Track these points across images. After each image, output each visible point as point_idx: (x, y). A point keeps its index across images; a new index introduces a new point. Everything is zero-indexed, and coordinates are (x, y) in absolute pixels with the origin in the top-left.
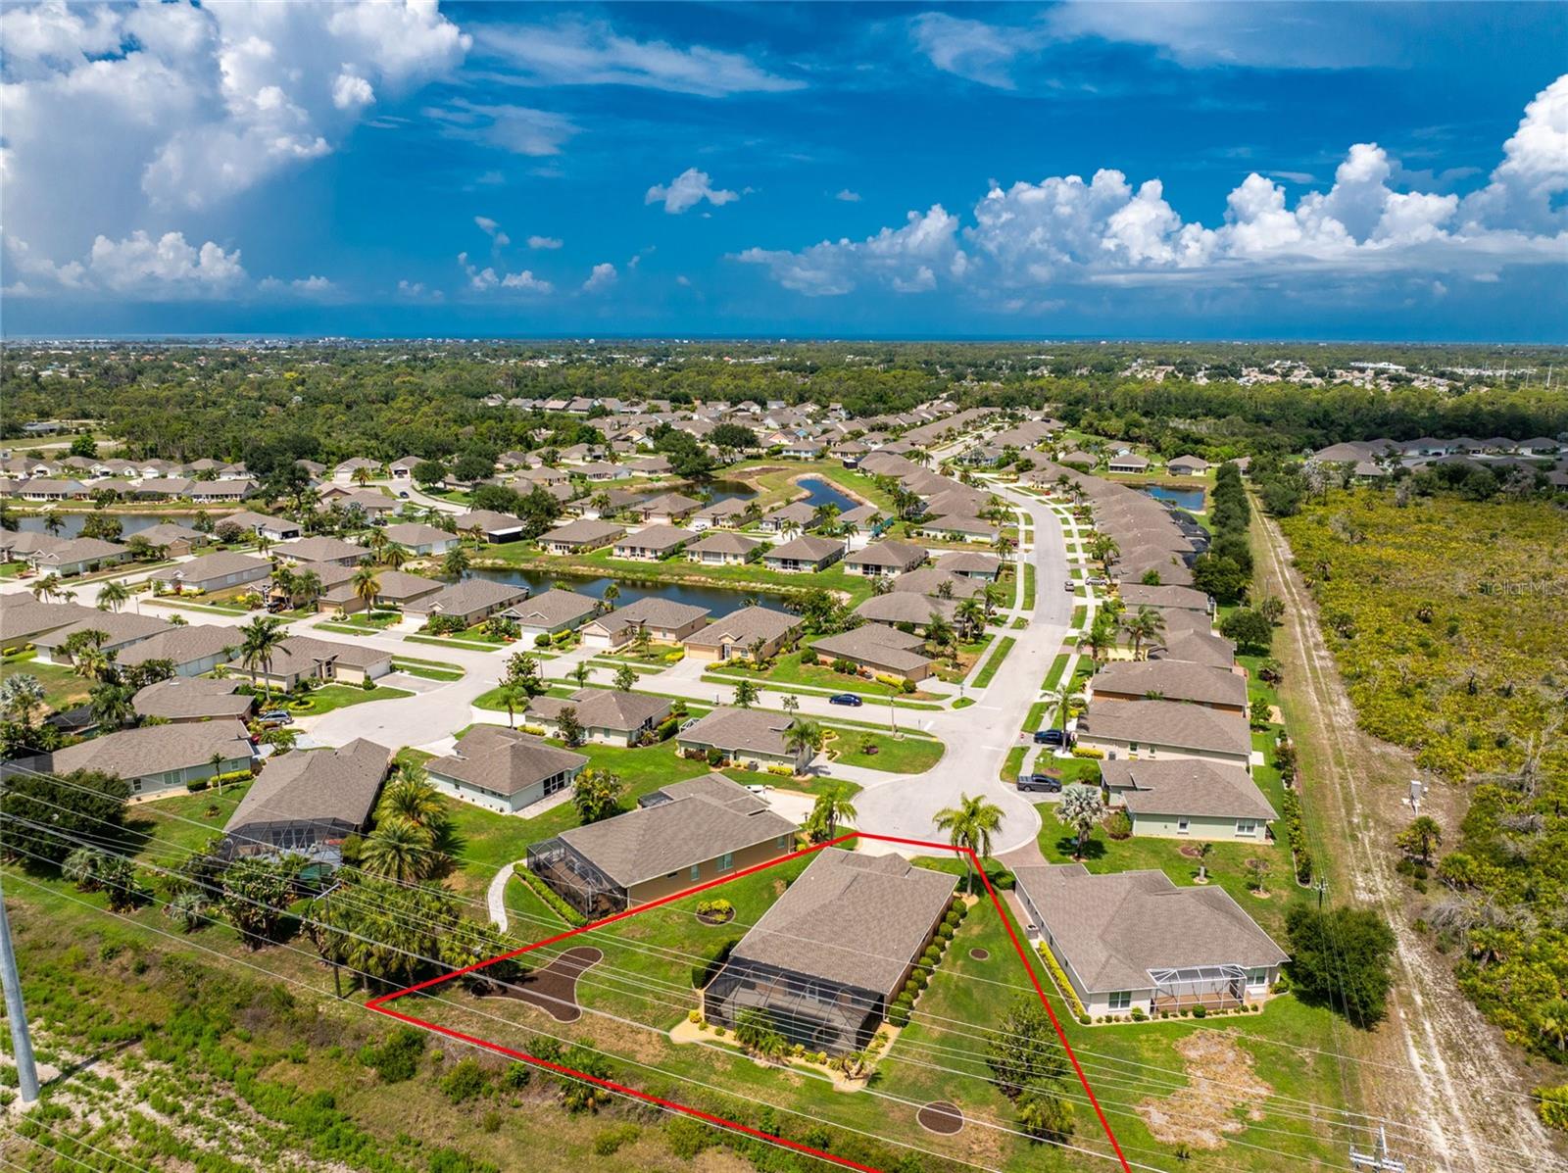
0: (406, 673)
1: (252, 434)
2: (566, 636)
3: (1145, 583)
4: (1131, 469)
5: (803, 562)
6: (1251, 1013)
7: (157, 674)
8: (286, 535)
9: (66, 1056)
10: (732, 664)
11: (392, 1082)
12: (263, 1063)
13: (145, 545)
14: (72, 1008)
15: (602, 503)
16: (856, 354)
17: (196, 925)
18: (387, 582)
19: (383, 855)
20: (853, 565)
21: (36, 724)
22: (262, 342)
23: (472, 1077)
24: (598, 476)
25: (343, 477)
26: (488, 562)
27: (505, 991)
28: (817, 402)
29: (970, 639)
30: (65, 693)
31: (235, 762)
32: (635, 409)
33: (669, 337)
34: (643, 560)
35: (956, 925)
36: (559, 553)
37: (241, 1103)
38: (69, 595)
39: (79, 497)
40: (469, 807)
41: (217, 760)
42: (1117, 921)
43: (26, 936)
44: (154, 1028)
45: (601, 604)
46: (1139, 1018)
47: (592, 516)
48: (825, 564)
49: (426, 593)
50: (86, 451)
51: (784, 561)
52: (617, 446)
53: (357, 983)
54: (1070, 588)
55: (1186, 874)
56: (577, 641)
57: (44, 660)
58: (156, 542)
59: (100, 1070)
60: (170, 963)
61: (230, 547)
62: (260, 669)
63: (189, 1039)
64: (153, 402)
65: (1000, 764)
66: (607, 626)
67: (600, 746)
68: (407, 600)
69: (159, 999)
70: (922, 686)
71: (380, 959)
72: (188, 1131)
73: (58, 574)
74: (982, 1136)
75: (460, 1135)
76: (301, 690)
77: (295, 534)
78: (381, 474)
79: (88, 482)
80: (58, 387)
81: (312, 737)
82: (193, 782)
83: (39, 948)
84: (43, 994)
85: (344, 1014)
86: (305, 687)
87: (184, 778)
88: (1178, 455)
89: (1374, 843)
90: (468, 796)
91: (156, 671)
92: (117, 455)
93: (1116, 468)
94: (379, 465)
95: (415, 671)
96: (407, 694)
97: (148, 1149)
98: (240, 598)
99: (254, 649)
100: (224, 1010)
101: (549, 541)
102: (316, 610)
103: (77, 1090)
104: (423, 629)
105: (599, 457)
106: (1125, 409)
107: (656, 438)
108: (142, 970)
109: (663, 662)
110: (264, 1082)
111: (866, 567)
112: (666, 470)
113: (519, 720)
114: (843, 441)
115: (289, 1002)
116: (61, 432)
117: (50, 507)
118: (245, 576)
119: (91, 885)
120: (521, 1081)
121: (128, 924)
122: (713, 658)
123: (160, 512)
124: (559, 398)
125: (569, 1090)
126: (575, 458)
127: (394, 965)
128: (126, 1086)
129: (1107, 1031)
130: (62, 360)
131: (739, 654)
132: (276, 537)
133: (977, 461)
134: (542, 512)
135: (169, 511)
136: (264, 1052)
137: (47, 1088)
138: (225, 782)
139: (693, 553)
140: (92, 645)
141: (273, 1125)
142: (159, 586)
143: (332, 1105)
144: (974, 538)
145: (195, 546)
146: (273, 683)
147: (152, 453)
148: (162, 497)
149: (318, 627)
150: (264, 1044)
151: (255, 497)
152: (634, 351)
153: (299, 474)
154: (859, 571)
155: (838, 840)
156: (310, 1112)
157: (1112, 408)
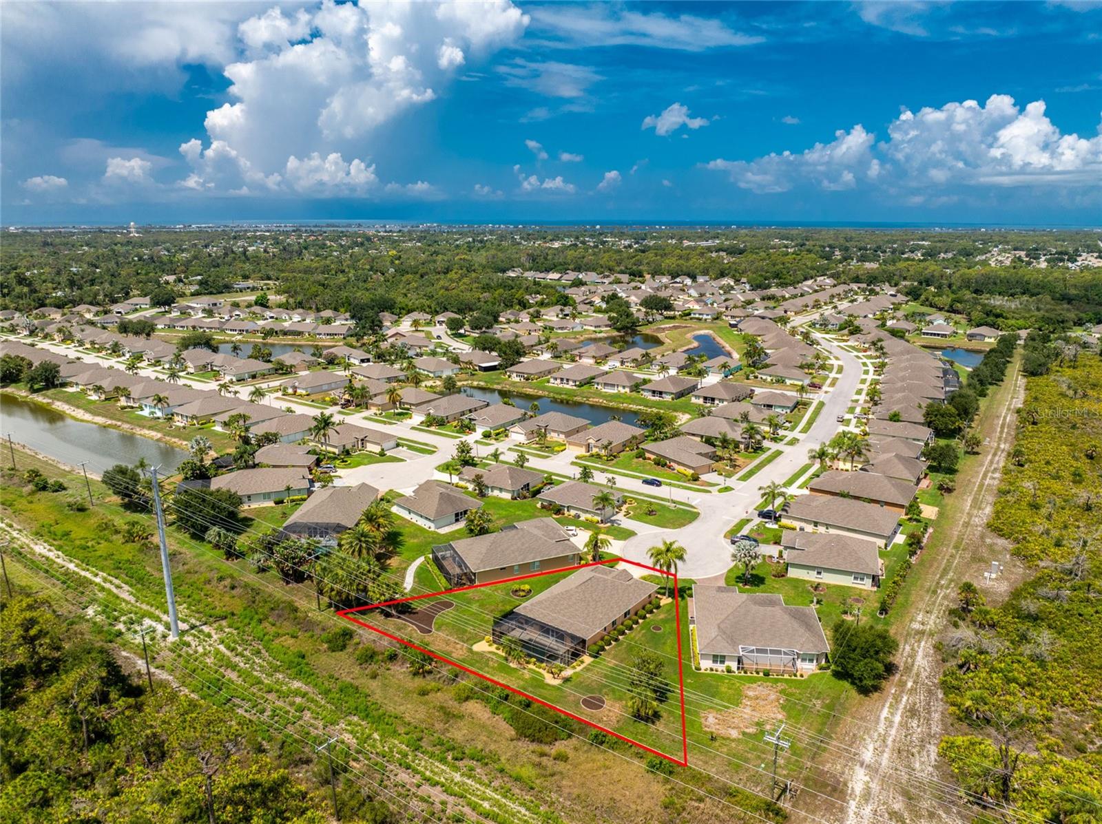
0: (405, 448)
1: (359, 294)
2: (500, 432)
3: (891, 420)
4: (938, 335)
5: (666, 393)
6: (799, 678)
7: (270, 440)
8: (363, 361)
9: (193, 621)
10: (592, 456)
11: (333, 651)
12: (278, 635)
13: (282, 364)
14: (200, 601)
15: (554, 347)
16: (781, 239)
17: (262, 570)
18: (408, 393)
19: (351, 542)
20: (697, 397)
21: (207, 462)
22: (385, 226)
23: (369, 653)
24: (562, 328)
25: (405, 325)
26: (475, 383)
27: (399, 618)
28: (733, 277)
29: (750, 450)
30: (226, 448)
31: (299, 490)
32: (605, 281)
33: (651, 224)
34: (566, 386)
35: (651, 612)
36: (517, 379)
37: (263, 651)
38: (236, 393)
39: (255, 332)
40: (413, 524)
41: (288, 489)
42: (731, 617)
43: (186, 567)
44: (233, 614)
45: (526, 414)
46: (729, 671)
47: (547, 356)
48: (680, 395)
49: (429, 401)
50: (263, 303)
51: (654, 392)
52: (581, 307)
53: (330, 606)
54: (842, 421)
55: (807, 601)
56: (507, 436)
57: (218, 428)
58: (288, 363)
59: (206, 629)
60: (246, 586)
61: (330, 367)
62: (323, 441)
63: (247, 621)
64: (307, 271)
65: (728, 528)
66: (524, 428)
67: (497, 498)
68: (417, 405)
69: (237, 601)
70: (704, 477)
71: (338, 592)
72: (237, 659)
73: (234, 379)
74: (611, 714)
75: (357, 678)
76: (346, 454)
77: (368, 360)
78: (429, 323)
79: (261, 323)
80: (256, 260)
81: (344, 480)
82: (277, 500)
83: (190, 573)
84: (188, 593)
85: (320, 618)
86: (347, 453)
87: (273, 497)
88: (978, 325)
89: (945, 597)
90: (415, 519)
91: (269, 439)
92: (280, 306)
93: (927, 334)
94: (429, 317)
95: (410, 447)
96: (402, 460)
97: (220, 664)
98: (327, 399)
99: (320, 430)
100: (266, 610)
101: (512, 372)
102: (367, 408)
103: (195, 636)
104: (422, 423)
105: (567, 315)
106: (960, 288)
107: (607, 303)
108: (233, 588)
109: (553, 452)
110: (276, 644)
111: (705, 398)
112: (606, 326)
113: (455, 479)
114: (735, 307)
115: (296, 610)
116: (253, 289)
117: (239, 337)
118: (333, 386)
119: (217, 546)
120: (393, 657)
121: (231, 566)
122: (582, 451)
123: (298, 343)
124: (557, 271)
125: (412, 663)
126: (551, 315)
127: (344, 596)
128: (215, 637)
129: (708, 675)
130: (263, 239)
131: (597, 450)
132: (357, 362)
133: (826, 325)
134: (513, 353)
135: (303, 343)
136: (280, 631)
137: (183, 633)
138: (293, 501)
139: (598, 384)
140: (241, 422)
141: (275, 662)
142: (285, 389)
143: (303, 657)
144: (792, 382)
145: (310, 366)
146: (329, 449)
147: (300, 305)
148: (300, 333)
149: (365, 418)
150: (280, 627)
151: (352, 336)
152: (622, 235)
153: (376, 323)
154: (701, 401)
155: (608, 561)
156: (292, 658)
157: (950, 286)
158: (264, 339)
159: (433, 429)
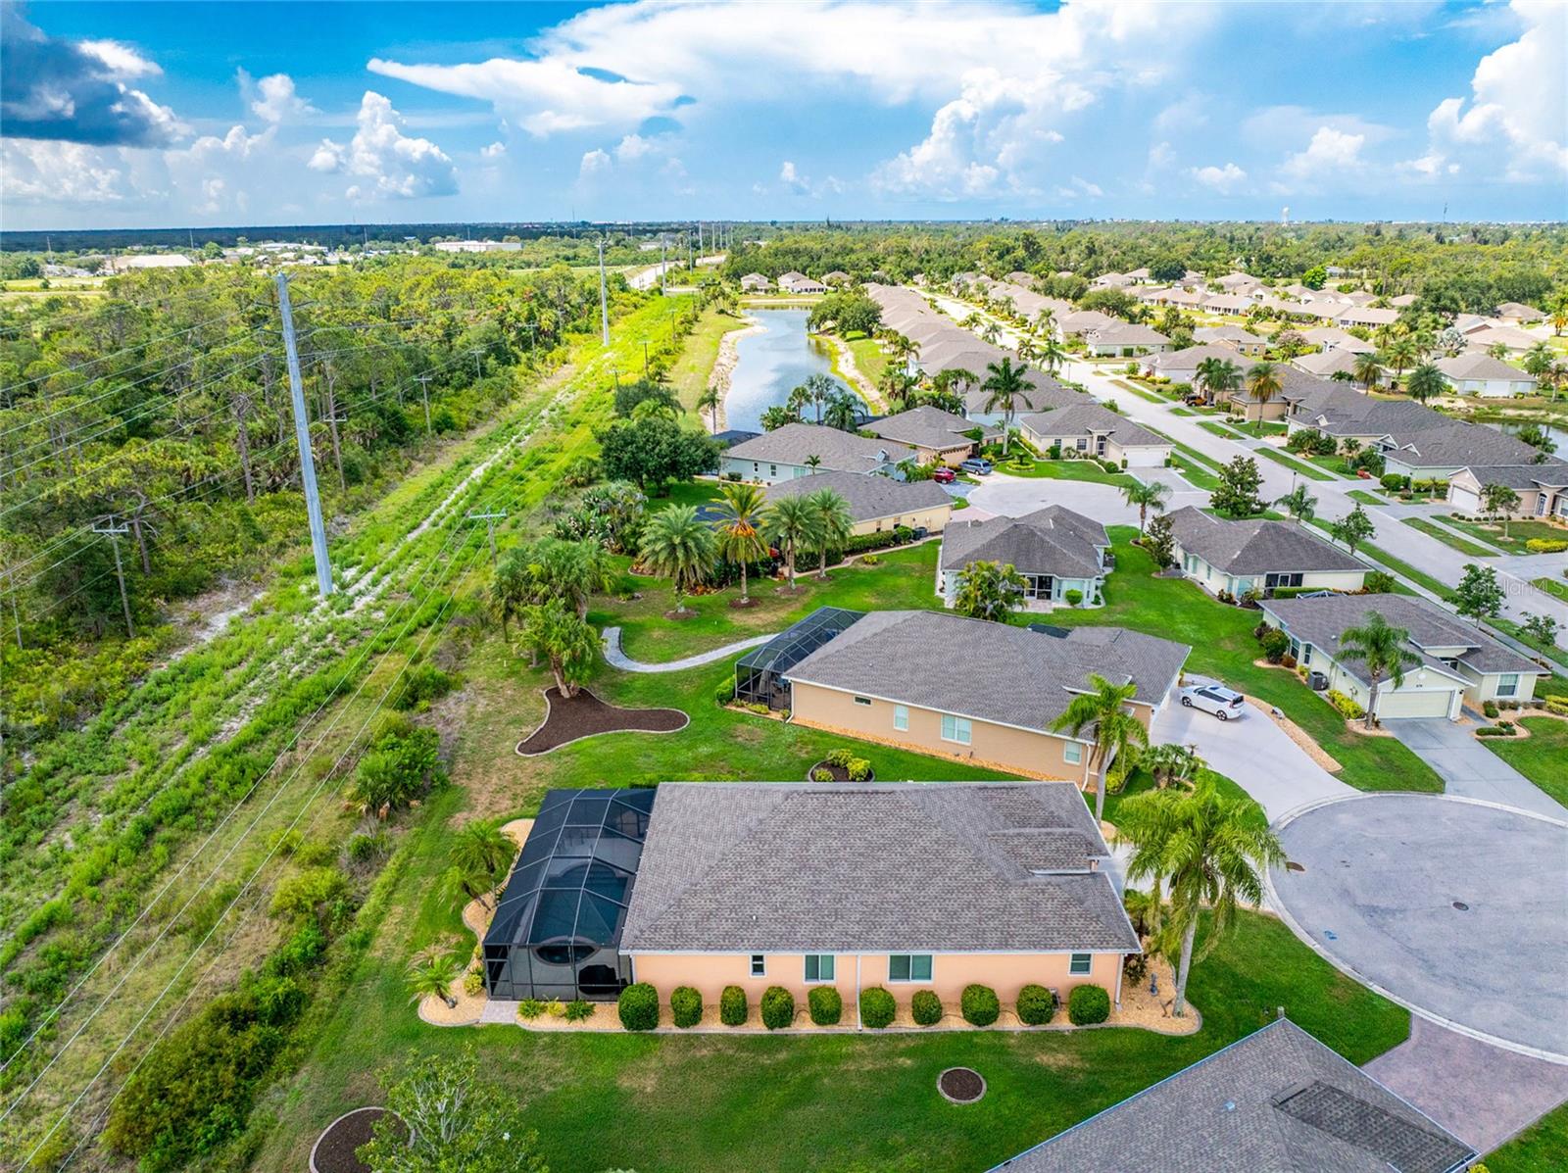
0: (1179, 471)
2: (1433, 486)
13: (1185, 339)
39: (1247, 313)
50: (1315, 282)
56: (1441, 496)
58: (1198, 339)
73: (1094, 352)
86: (1055, 455)
95: (1190, 472)
102: (1229, 410)
104: (1291, 444)
109: (1518, 547)
142: (1135, 368)
148: (1315, 319)
149: (1201, 424)
158: (1250, 323)
159: (1299, 458)
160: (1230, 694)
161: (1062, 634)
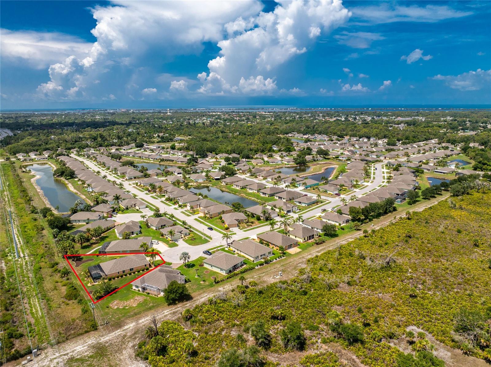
0: (148, 208)
8: (178, 173)
10: (204, 217)
11: (50, 268)
13: (146, 174)
24: (273, 162)
29: (264, 220)
31: (92, 220)
35: (143, 271)
40: (115, 235)
45: (199, 199)
46: (139, 291)
47: (249, 175)
48: (272, 195)
50: (173, 147)
51: (263, 193)
56: (186, 207)
58: (149, 173)
65: (209, 248)
66: (190, 204)
67: (152, 229)
69: (43, 251)
70: (231, 229)
73: (128, 179)
75: (46, 276)
77: (181, 173)
81: (116, 218)
85: (57, 259)
86: (127, 209)
91: (104, 202)
96: (142, 213)
100: (46, 254)
101: (223, 181)
102: (155, 193)
104: (166, 199)
109: (194, 214)
111: (279, 197)
112: (293, 162)
115: (53, 255)
116: (182, 140)
122: (202, 215)
142: (137, 183)
143: (41, 268)
144: (329, 192)
149: (151, 196)
158: (160, 162)
159: (167, 202)
160: (157, 241)
161: (137, 239)
